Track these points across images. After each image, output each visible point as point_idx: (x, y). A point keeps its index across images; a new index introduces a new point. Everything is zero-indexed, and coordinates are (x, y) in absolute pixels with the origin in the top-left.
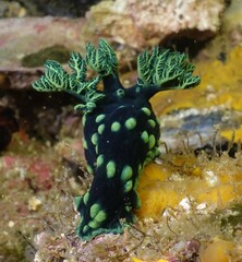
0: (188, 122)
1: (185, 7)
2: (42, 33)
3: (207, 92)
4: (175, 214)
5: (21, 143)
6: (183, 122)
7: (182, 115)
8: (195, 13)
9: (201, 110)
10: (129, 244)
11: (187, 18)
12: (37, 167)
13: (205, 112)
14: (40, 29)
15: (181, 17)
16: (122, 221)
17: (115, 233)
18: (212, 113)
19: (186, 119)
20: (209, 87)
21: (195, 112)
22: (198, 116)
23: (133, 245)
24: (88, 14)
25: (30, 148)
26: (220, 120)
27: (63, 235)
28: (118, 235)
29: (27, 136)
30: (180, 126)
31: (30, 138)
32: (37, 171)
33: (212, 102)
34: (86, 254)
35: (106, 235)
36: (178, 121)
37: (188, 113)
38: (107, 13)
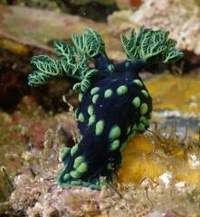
0: (170, 121)
1: (188, 32)
2: (69, 27)
3: (191, 101)
4: (154, 185)
5: (29, 107)
6: (165, 120)
7: (166, 114)
8: (195, 39)
9: (183, 113)
10: (104, 202)
11: (188, 41)
12: (37, 129)
13: (186, 115)
14: (68, 24)
15: (184, 39)
16: (102, 179)
17: (93, 189)
18: (191, 118)
19: (168, 118)
20: (193, 97)
21: (177, 113)
22: (179, 118)
23: (108, 205)
24: (110, 18)
25: (35, 113)
26: (196, 125)
27: (42, 179)
28: (95, 191)
29: (36, 104)
30: (162, 122)
31: (38, 105)
32: (36, 132)
33: (194, 109)
34: (59, 201)
35: (83, 189)
36: (162, 118)
37: (171, 114)
38: (125, 20)
